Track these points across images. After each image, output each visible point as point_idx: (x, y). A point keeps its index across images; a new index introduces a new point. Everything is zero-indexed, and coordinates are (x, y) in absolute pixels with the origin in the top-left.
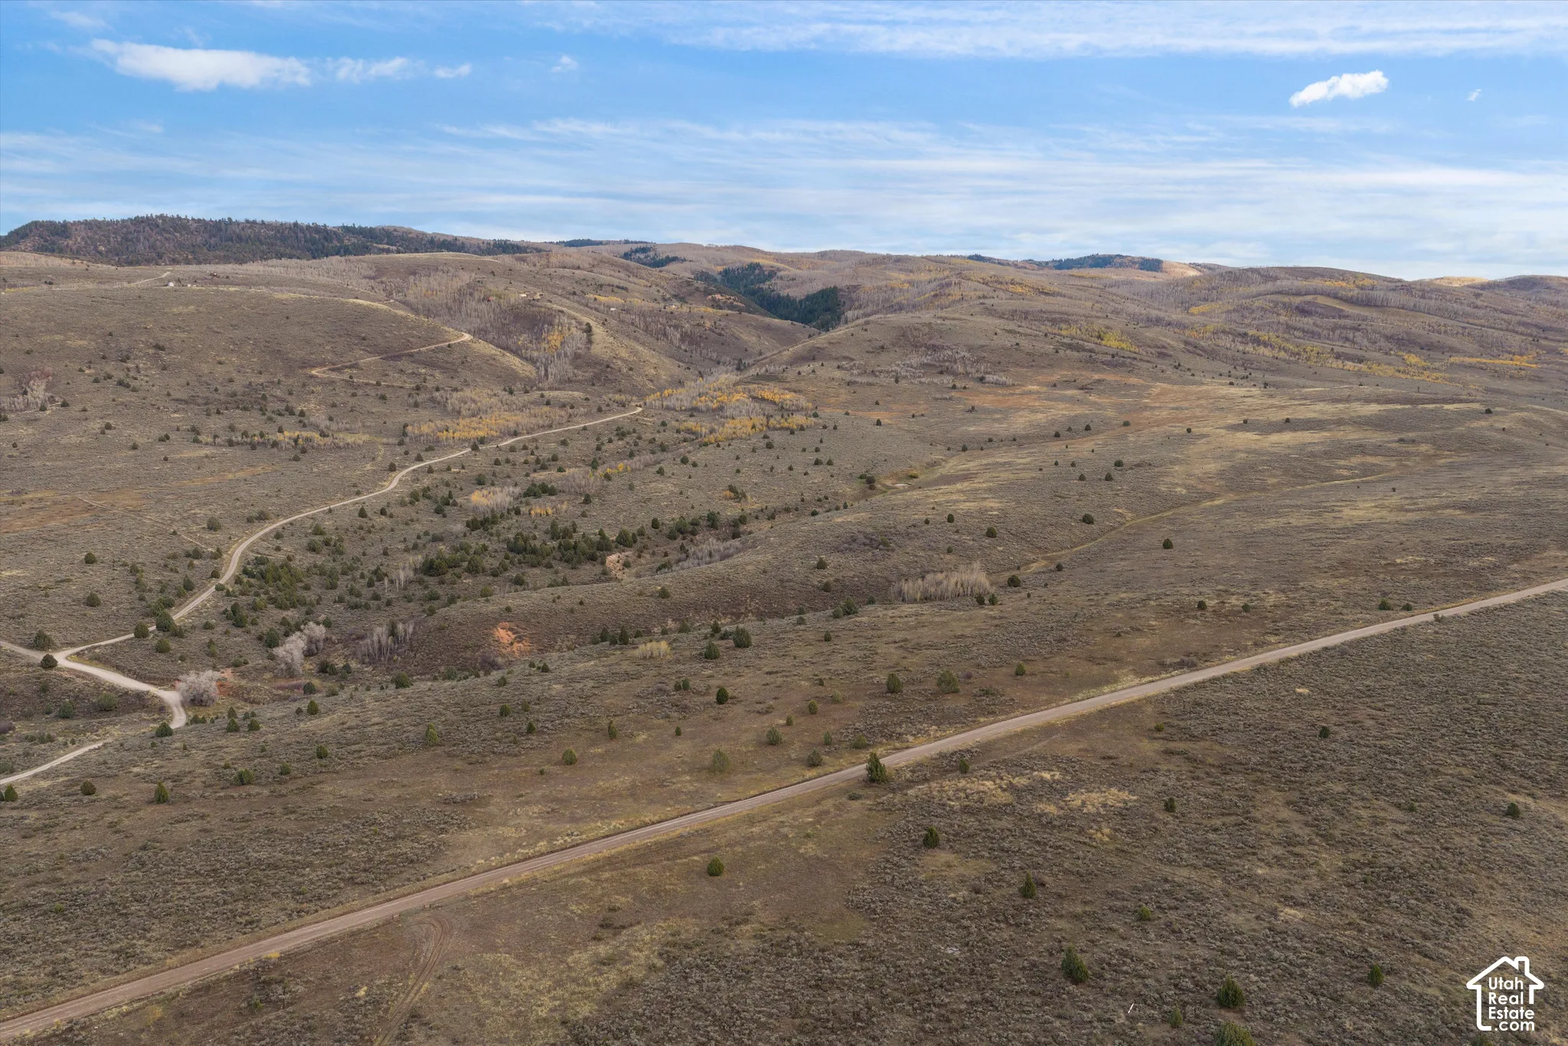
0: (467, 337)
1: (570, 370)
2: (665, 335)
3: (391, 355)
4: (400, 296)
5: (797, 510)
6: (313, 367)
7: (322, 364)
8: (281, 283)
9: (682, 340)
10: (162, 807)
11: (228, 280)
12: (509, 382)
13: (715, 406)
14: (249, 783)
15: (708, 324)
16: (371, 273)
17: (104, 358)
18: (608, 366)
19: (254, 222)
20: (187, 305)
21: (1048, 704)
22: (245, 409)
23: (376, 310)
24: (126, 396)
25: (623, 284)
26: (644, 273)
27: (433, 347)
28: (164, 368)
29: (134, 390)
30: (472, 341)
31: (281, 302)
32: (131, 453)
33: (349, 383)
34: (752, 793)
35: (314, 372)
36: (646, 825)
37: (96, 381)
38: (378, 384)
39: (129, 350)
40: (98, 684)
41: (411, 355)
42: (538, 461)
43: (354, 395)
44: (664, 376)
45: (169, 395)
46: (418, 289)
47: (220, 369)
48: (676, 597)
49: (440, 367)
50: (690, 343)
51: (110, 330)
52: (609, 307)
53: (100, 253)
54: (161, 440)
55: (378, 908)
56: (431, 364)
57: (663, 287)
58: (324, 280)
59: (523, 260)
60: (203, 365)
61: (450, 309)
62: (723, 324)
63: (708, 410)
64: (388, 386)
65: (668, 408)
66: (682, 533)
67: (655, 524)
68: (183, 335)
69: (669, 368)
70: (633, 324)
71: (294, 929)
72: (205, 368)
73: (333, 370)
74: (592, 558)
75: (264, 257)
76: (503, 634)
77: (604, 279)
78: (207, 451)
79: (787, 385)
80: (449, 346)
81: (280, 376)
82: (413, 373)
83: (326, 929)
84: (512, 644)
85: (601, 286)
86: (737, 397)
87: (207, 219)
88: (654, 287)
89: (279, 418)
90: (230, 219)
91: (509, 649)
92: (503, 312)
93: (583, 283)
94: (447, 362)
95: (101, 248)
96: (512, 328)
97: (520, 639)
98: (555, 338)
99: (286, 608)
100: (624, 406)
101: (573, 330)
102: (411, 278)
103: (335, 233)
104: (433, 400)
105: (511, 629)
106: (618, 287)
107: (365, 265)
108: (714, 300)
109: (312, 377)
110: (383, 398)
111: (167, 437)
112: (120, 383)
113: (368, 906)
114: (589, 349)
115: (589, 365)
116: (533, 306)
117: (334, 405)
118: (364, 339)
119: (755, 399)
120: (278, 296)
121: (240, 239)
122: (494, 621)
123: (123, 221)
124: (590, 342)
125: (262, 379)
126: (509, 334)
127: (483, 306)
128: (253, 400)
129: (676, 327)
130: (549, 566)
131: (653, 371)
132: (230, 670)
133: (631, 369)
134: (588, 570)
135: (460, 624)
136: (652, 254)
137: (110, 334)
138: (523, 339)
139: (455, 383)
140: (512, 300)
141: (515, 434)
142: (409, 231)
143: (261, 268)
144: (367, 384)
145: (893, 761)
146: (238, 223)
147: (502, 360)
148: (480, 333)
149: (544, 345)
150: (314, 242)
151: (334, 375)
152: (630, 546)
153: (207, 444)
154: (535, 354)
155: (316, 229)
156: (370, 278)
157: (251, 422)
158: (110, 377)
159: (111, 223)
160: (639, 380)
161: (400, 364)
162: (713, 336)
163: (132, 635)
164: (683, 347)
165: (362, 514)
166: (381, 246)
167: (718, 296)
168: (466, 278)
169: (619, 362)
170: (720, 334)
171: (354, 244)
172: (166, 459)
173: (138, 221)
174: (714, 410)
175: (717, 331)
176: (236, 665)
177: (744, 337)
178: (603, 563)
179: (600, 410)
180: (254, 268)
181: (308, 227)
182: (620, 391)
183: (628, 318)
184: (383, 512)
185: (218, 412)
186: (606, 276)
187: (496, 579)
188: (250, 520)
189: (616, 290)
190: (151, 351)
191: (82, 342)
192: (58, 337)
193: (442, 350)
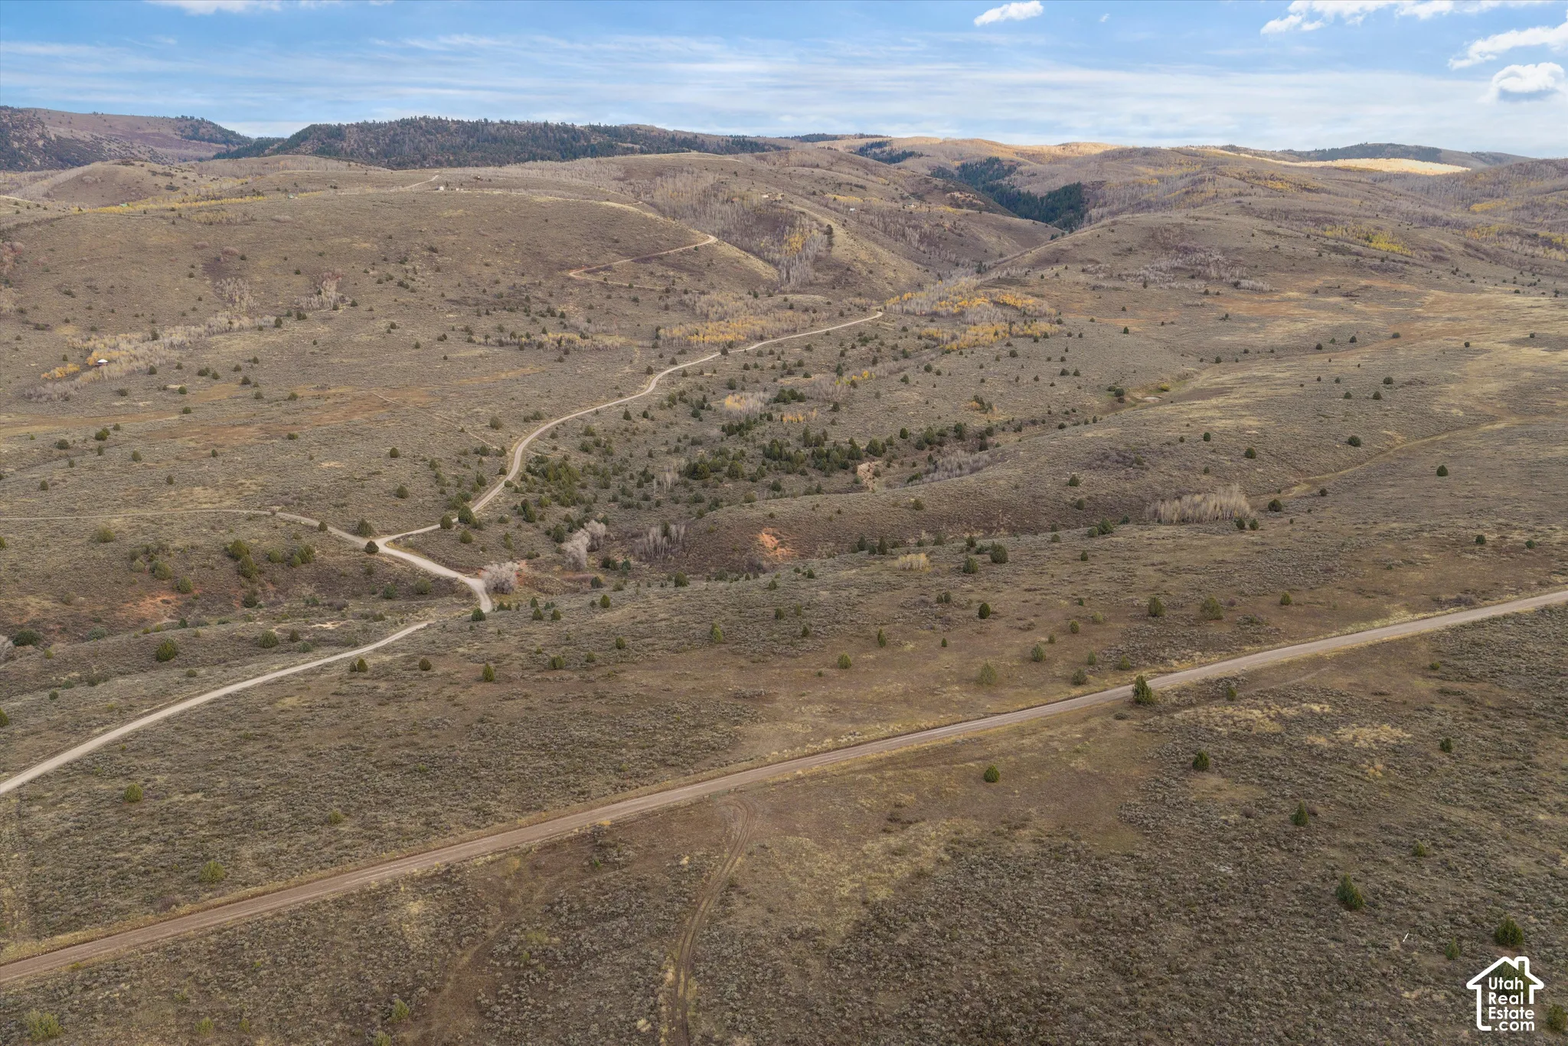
0: (712, 239)
1: (811, 274)
2: (904, 235)
3: (642, 258)
4: (648, 198)
5: (1044, 422)
6: (570, 269)
7: (578, 266)
8: (538, 185)
9: (921, 241)
10: (489, 685)
11: (490, 183)
12: (753, 285)
13: (955, 311)
14: (561, 668)
15: (947, 225)
16: (621, 175)
17: (385, 259)
18: (848, 269)
19: (508, 123)
20: (456, 209)
21: (1315, 636)
22: (511, 310)
23: (626, 213)
24: (406, 297)
25: (861, 182)
26: (882, 171)
27: (681, 249)
28: (438, 270)
29: (413, 291)
30: (717, 243)
31: (540, 205)
32: (415, 351)
33: (603, 285)
34: (1020, 706)
35: (571, 274)
36: (922, 730)
37: (380, 282)
38: (631, 286)
39: (407, 252)
40: (414, 570)
41: (660, 258)
42: (784, 367)
43: (609, 297)
44: (903, 279)
45: (443, 295)
46: (665, 190)
47: (486, 271)
48: (929, 509)
49: (688, 270)
50: (929, 244)
51: (390, 233)
52: (848, 207)
53: (371, 154)
54: (440, 339)
55: (689, 788)
56: (678, 267)
57: (901, 186)
58: (577, 182)
59: (764, 159)
60: (472, 267)
61: (695, 210)
62: (962, 224)
63: (948, 315)
64: (639, 289)
65: (908, 313)
66: (930, 443)
67: (903, 434)
68: (453, 238)
69: (909, 271)
70: (871, 224)
71: (619, 801)
72: (473, 270)
73: (588, 272)
74: (844, 467)
75: (520, 160)
76: (767, 539)
77: (844, 177)
78: (481, 351)
79: (1030, 290)
80: (696, 249)
81: (541, 278)
82: (662, 276)
83: (646, 803)
84: (775, 549)
85: (840, 185)
86: (978, 301)
87: (466, 120)
88: (892, 185)
89: (542, 319)
90: (486, 120)
91: (773, 554)
92: (746, 213)
93: (822, 182)
94: (694, 264)
95: (372, 150)
96: (754, 230)
97: (783, 544)
98: (796, 240)
99: (568, 506)
100: (865, 310)
101: (815, 232)
102: (658, 180)
103: (582, 132)
104: (682, 303)
105: (774, 535)
106: (857, 186)
107: (615, 166)
108: (953, 197)
109: (570, 279)
110: (636, 300)
111: (445, 337)
112: (401, 284)
113: (680, 786)
114: (830, 251)
115: (829, 268)
116: (775, 207)
117: (591, 307)
118: (617, 241)
119: (996, 303)
120: (539, 199)
121: (495, 139)
122: (758, 526)
123: (390, 123)
124: (831, 244)
125: (525, 281)
126: (751, 236)
127: (727, 207)
128: (515, 302)
129: (915, 227)
130: (803, 473)
131: (892, 274)
132: (524, 562)
133: (871, 272)
134: (841, 479)
135: (728, 528)
136: (887, 148)
137: (390, 237)
138: (765, 241)
139: (702, 286)
140: (755, 202)
141: (762, 338)
142: (652, 129)
143: (519, 170)
144: (620, 286)
145: (1158, 684)
146: (493, 124)
147: (746, 262)
148: (724, 235)
149: (786, 247)
150: (563, 142)
151: (589, 277)
152: (880, 456)
153: (480, 344)
154: (777, 256)
155: (564, 129)
156: (620, 179)
157: (516, 323)
158: (391, 278)
159: (380, 126)
160: (879, 283)
161: (650, 267)
162: (952, 236)
163: (439, 526)
164: (922, 248)
165: (627, 416)
166: (625, 145)
167: (957, 194)
168: (710, 179)
169: (860, 265)
170: (960, 235)
171: (599, 143)
172: (445, 358)
173: (404, 123)
174: (954, 315)
175: (956, 231)
176: (529, 557)
177: (984, 237)
178: (854, 472)
179: (841, 314)
180: (513, 170)
181: (557, 126)
182: (860, 295)
183: (868, 218)
184: (645, 415)
185: (488, 313)
186: (846, 174)
187: (755, 484)
188: (526, 420)
189: (855, 189)
190: (426, 253)
191: (366, 245)
192: (345, 240)
193: (689, 252)
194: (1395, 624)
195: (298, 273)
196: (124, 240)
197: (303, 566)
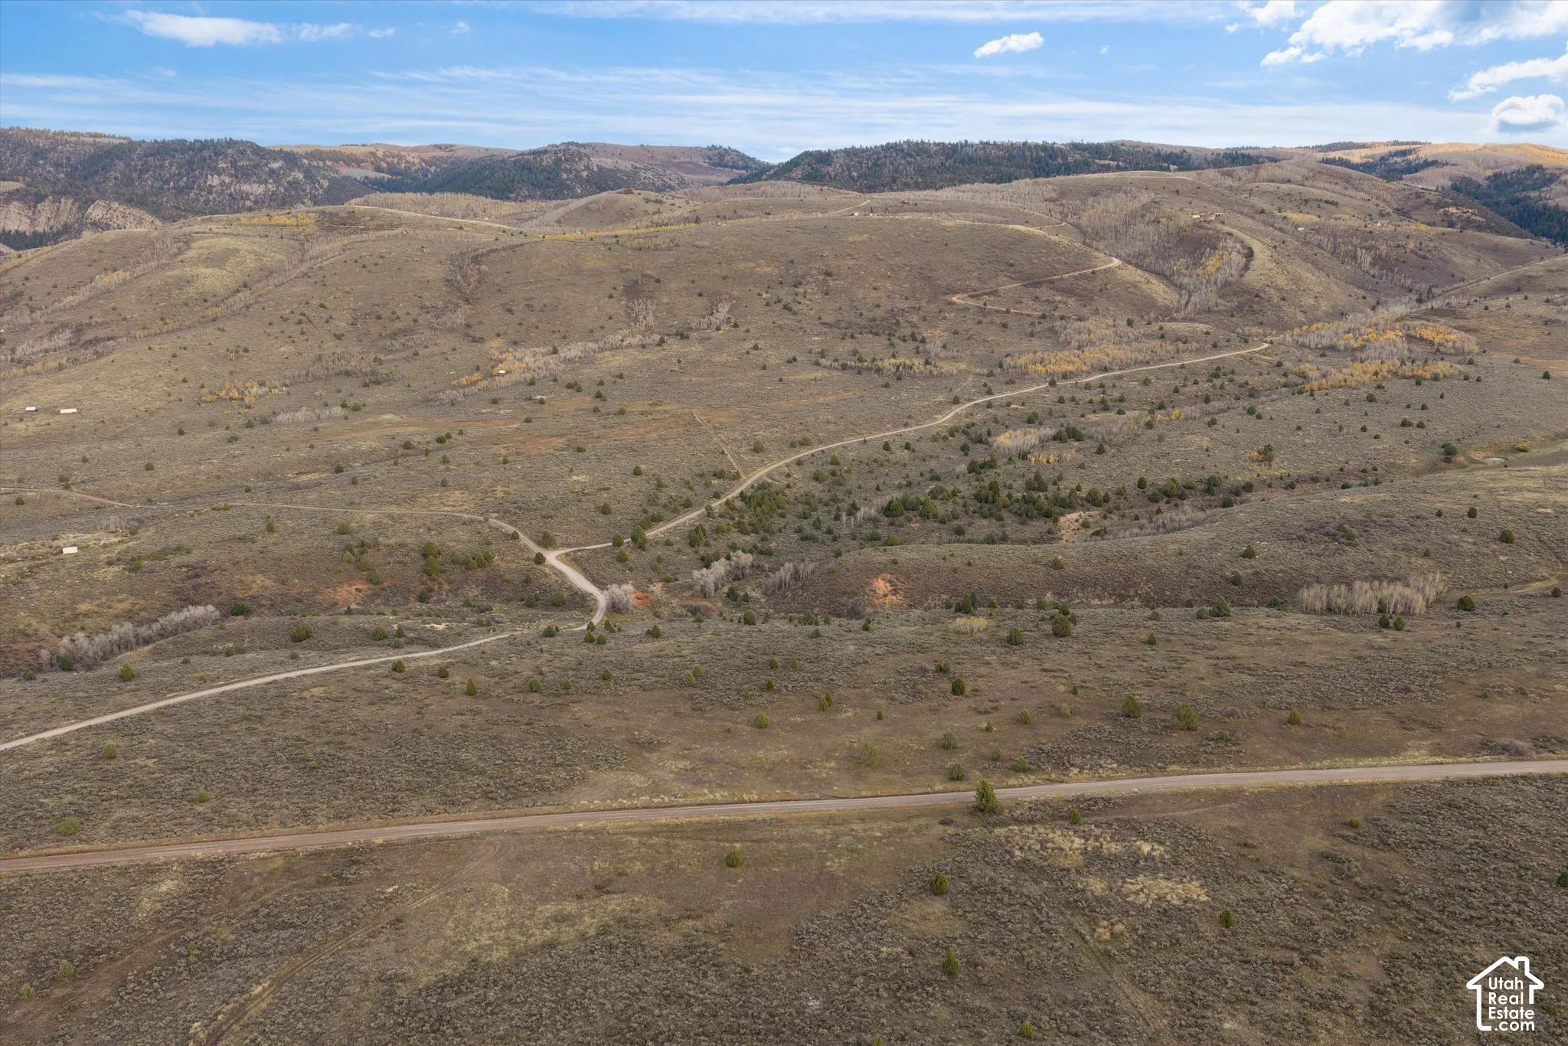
0: (1116, 262)
1: (1213, 299)
2: (1355, 258)
3: (1033, 282)
4: (1074, 219)
5: (1328, 480)
6: (955, 293)
7: (964, 291)
8: (950, 208)
9: (1373, 264)
11: (915, 207)
12: (1143, 307)
13: (1356, 345)
15: (1411, 245)
16: (1054, 195)
17: (781, 283)
18: (1257, 296)
19: (987, 143)
20: (860, 233)
22: (876, 334)
23: (1030, 236)
24: (788, 320)
25: (1335, 197)
26: (1366, 185)
27: (1076, 274)
28: (827, 294)
29: (795, 314)
30: (1119, 267)
31: (945, 229)
32: (762, 372)
33: (982, 310)
35: (954, 299)
37: (768, 305)
38: (1008, 312)
39: (803, 277)
41: (1051, 282)
42: (1103, 401)
43: (980, 322)
44: (1324, 306)
45: (820, 318)
46: (1092, 213)
47: (874, 294)
48: (1069, 570)
49: (1077, 295)
50: (1382, 268)
51: (792, 257)
52: (1297, 226)
53: (852, 178)
54: (789, 362)
56: (1069, 292)
57: (1385, 201)
58: (1002, 204)
59: (1229, 174)
60: (861, 291)
61: (1117, 232)
62: (1432, 244)
63: (1346, 349)
64: (1017, 314)
65: (1303, 345)
66: (1168, 496)
67: (1141, 484)
68: (851, 263)
69: (1339, 294)
70: (1319, 245)
71: (415, 824)
72: (861, 293)
73: (972, 297)
74: (1047, 515)
75: (952, 182)
76: (881, 585)
77: (1318, 193)
78: (824, 373)
79: (1462, 323)
80: (1093, 273)
81: (923, 303)
82: (1047, 301)
84: (885, 596)
85: (1306, 201)
86: (1390, 335)
87: (947, 142)
88: (1374, 201)
89: (901, 343)
90: (966, 141)
91: (881, 601)
92: (1169, 234)
93: (1286, 199)
94: (1085, 289)
95: (855, 174)
96: (1172, 252)
97: (895, 592)
98: (1212, 264)
99: (747, 533)
100: (1246, 341)
101: (1234, 254)
102: (1090, 201)
103: (1061, 150)
104: (1052, 330)
105: (890, 581)
106: (1327, 202)
107: (1050, 187)
108: (1445, 214)
109: (951, 303)
110: (1005, 326)
111: (795, 359)
112: (785, 307)
114: (1241, 276)
115: (1235, 294)
116: (1201, 228)
117: (956, 333)
118: (1011, 265)
119: (1410, 338)
120: (948, 223)
121: (971, 160)
123: (876, 147)
124: (1246, 268)
125: (905, 305)
126: (1166, 258)
127: (1151, 229)
128: (887, 327)
129: (1368, 249)
130: (1000, 519)
131: (1311, 301)
132: (660, 584)
133: (1283, 299)
134: (1039, 526)
135: (848, 570)
136: (1411, 157)
137: (792, 262)
138: (1180, 264)
139: (1085, 311)
140: (1182, 223)
141: (1106, 370)
143: (952, 193)
144: (998, 311)
146: (972, 146)
147: (1144, 287)
148: (1136, 261)
149: (1199, 271)
150: (1039, 160)
151: (972, 302)
152: (1099, 506)
153: (825, 367)
154: (1186, 280)
155: (1045, 147)
156: (1052, 200)
157: (872, 347)
158: (779, 301)
159: (867, 150)
160: (1288, 310)
161: (1038, 291)
162: (1414, 258)
163: (611, 544)
164: (1372, 272)
165: (886, 447)
167: (1452, 210)
168: (1145, 198)
169: (1272, 291)
170: (1424, 257)
172: (781, 380)
173: (890, 147)
174: (1354, 350)
175: (1422, 253)
176: (667, 581)
177: (1457, 260)
178: (1056, 521)
179: (1215, 346)
180: (947, 194)
181: (1037, 146)
182: (1261, 323)
183: (1315, 238)
184: (907, 447)
185: (852, 337)
186: (1320, 190)
187: (942, 526)
188: (793, 445)
189: (1323, 205)
190: (821, 277)
191: (768, 270)
192: (751, 265)
193: (1084, 277)
194: (1389, 765)
195: (700, 295)
196: (566, 264)
197: (479, 570)
